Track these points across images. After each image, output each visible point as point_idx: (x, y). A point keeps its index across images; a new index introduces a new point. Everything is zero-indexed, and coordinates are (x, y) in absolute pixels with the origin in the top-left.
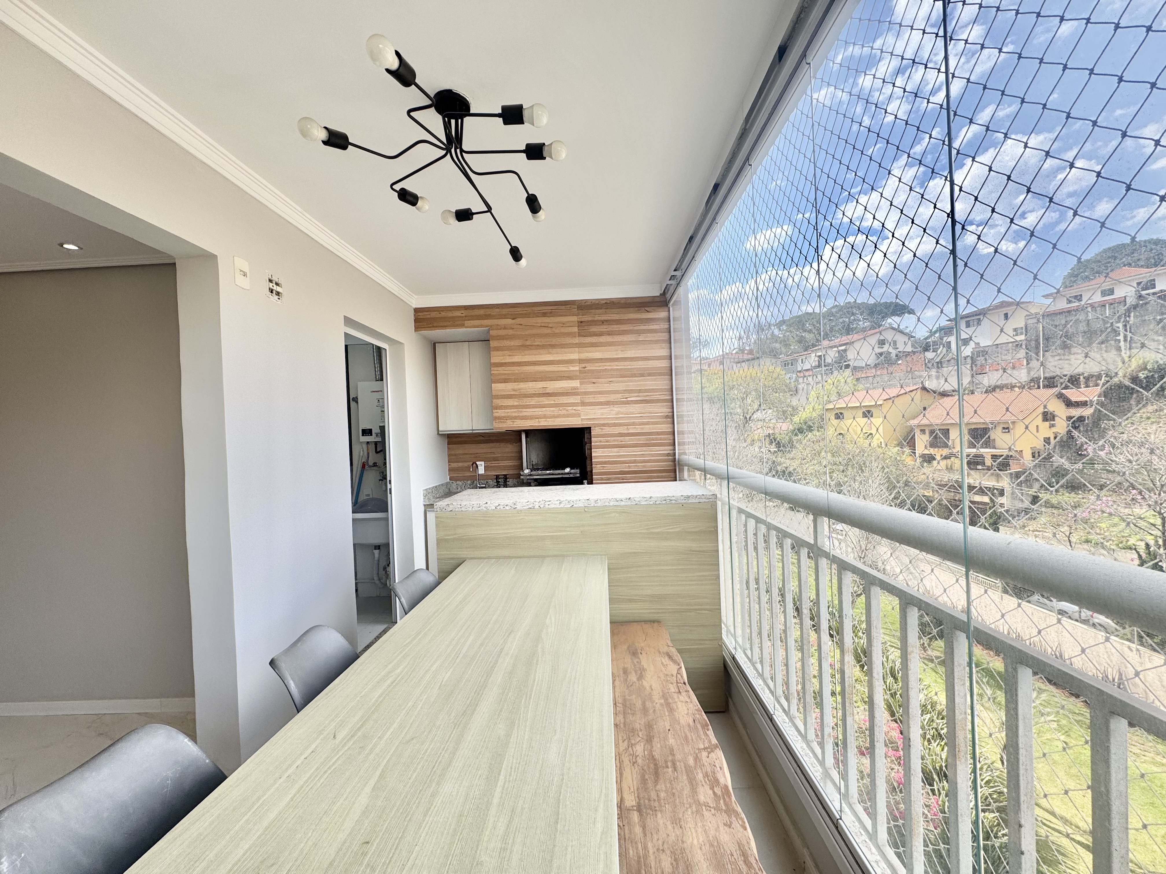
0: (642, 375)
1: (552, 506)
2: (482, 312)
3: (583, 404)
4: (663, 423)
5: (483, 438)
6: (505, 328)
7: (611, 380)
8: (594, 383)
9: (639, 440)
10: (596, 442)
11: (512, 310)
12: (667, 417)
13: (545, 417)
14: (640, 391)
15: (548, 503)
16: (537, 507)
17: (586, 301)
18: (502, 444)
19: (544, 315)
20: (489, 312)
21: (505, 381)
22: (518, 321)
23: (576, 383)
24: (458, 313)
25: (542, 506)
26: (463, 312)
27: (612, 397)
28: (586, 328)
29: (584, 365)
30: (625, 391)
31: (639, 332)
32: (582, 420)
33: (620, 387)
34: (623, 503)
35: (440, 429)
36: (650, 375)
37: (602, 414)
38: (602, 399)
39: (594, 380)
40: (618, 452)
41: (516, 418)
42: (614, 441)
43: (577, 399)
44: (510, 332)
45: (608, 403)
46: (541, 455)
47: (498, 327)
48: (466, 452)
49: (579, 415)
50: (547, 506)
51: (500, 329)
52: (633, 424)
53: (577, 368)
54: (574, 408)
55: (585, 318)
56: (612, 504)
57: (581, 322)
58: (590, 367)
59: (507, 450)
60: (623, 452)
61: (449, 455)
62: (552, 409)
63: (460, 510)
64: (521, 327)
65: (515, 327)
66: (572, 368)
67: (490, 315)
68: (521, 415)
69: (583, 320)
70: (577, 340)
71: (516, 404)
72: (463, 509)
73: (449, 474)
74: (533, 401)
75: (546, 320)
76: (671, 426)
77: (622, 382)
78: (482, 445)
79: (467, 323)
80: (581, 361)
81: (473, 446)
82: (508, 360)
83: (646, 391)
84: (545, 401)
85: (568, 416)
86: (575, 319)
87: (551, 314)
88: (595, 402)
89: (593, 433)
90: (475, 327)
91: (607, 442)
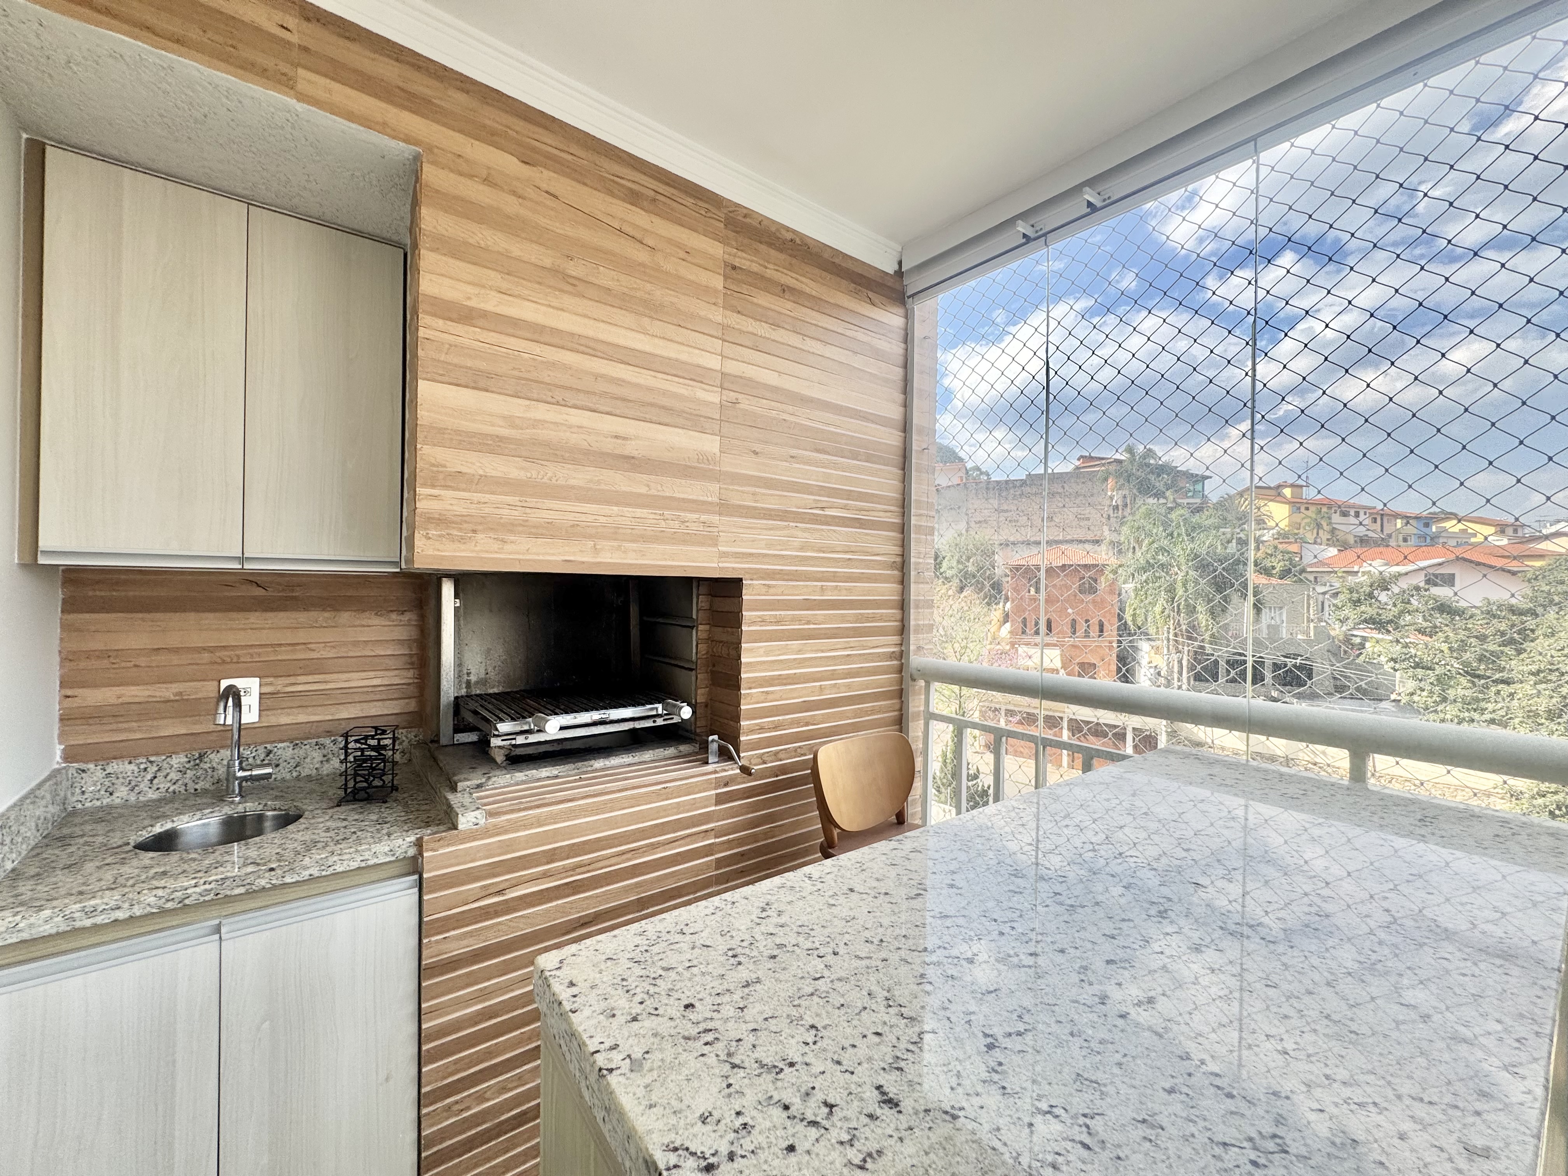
0: (855, 456)
2: (387, 70)
3: (724, 508)
4: (886, 579)
6: (487, 181)
7: (794, 452)
8: (756, 453)
10: (751, 623)
11: (519, 125)
12: (893, 565)
13: (615, 534)
14: (849, 495)
17: (749, 213)
19: (634, 198)
20: (422, 85)
21: (476, 382)
22: (545, 178)
23: (711, 445)
26: (291, 22)
28: (745, 289)
29: (733, 396)
32: (723, 555)
33: (813, 474)
35: (44, 543)
37: (769, 546)
38: (772, 501)
39: (757, 447)
40: (799, 652)
42: (794, 620)
43: (711, 492)
44: (511, 205)
45: (781, 516)
46: (499, 652)
47: (463, 167)
49: (714, 541)
51: (471, 176)
53: (715, 399)
54: (704, 517)
55: (744, 261)
57: (734, 268)
58: (746, 404)
59: (365, 635)
60: (809, 650)
61: (67, 658)
62: (640, 512)
64: (550, 202)
65: (531, 193)
66: (701, 394)
67: (428, 102)
69: (737, 262)
70: (718, 316)
71: (518, 475)
73: (63, 736)
74: (579, 477)
75: (639, 218)
76: (896, 587)
77: (817, 463)
78: (255, 618)
80: (726, 381)
83: (861, 497)
84: (619, 481)
85: (682, 540)
86: (717, 249)
87: (656, 205)
88: (755, 508)
89: (747, 596)
90: (350, 116)
91: (778, 622)
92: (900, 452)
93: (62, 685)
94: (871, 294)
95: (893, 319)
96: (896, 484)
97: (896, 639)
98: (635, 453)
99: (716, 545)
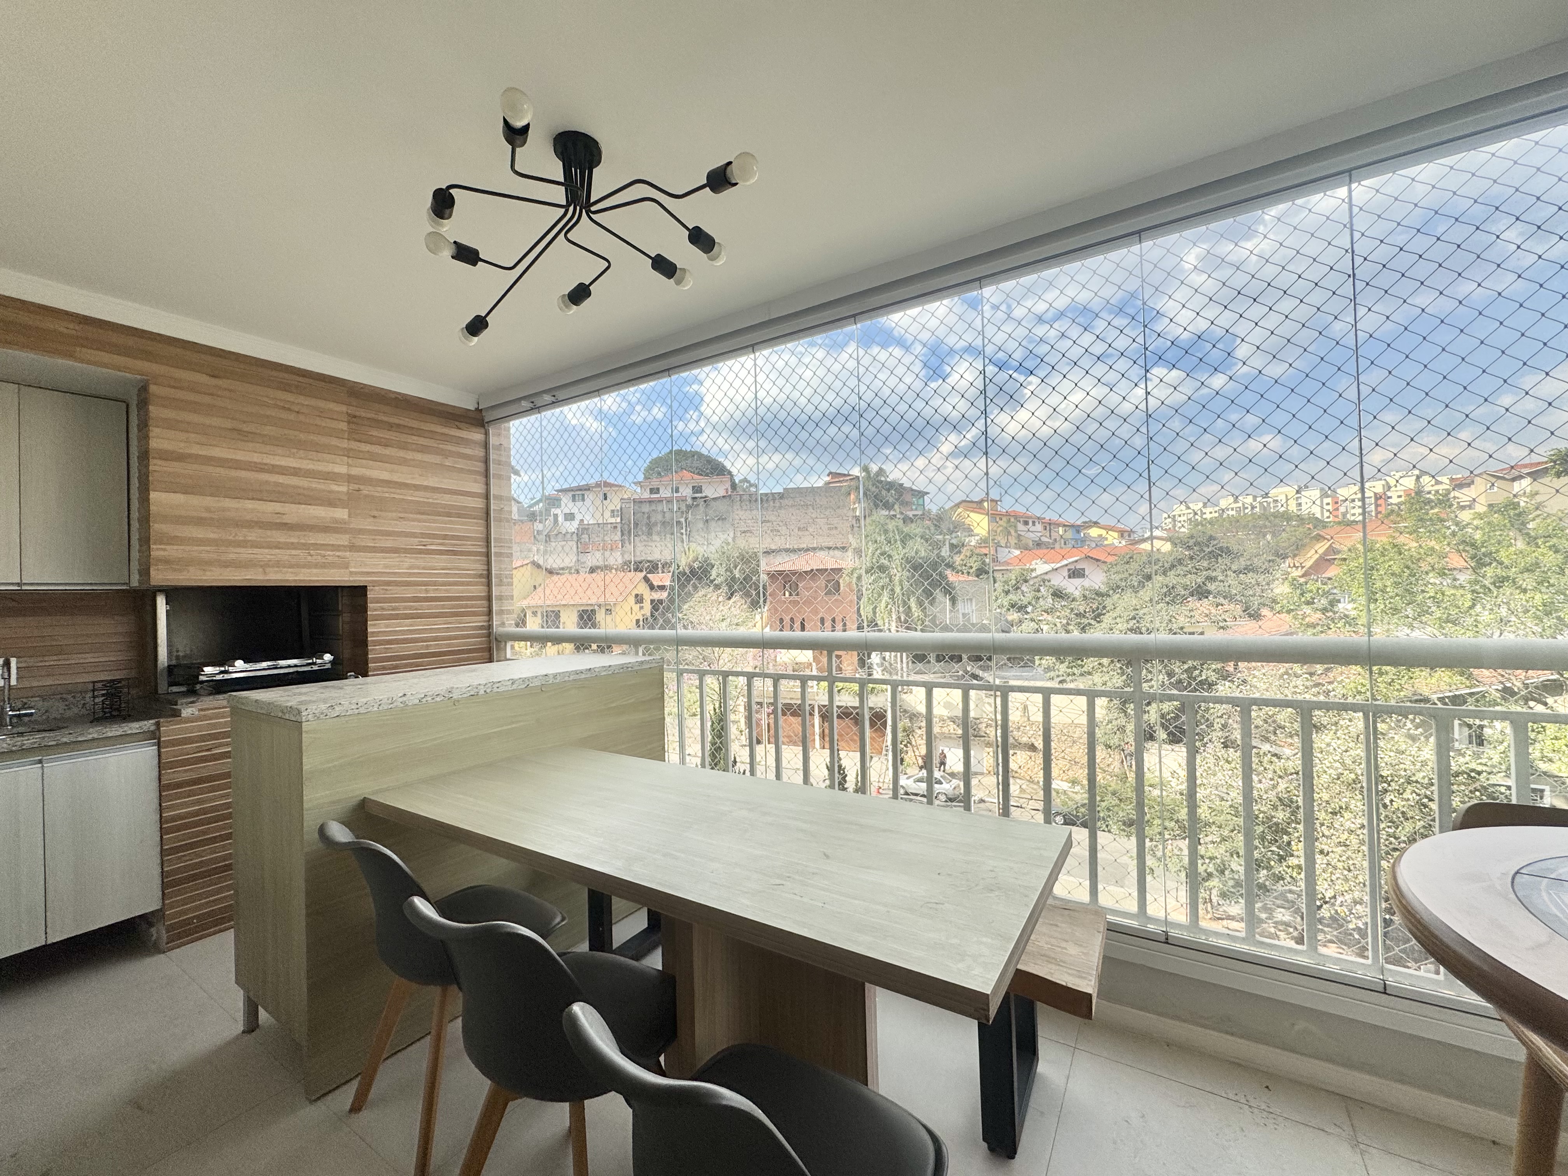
0: (449, 515)
2: (131, 341)
3: (352, 548)
4: (476, 584)
7: (402, 515)
8: (374, 517)
9: (443, 607)
10: (376, 610)
11: (211, 358)
12: (481, 576)
13: (278, 564)
14: (445, 537)
17: (362, 386)
21: (186, 490)
22: (225, 382)
23: (341, 514)
24: (61, 327)
27: (401, 542)
28: (363, 428)
29: (356, 487)
30: (423, 535)
31: (446, 454)
32: (352, 574)
33: (415, 527)
36: (459, 516)
37: (386, 567)
38: (389, 543)
39: (375, 513)
40: (411, 625)
42: (405, 608)
43: (343, 540)
44: (204, 399)
45: (395, 550)
47: (177, 385)
49: (346, 566)
52: (435, 584)
53: (344, 489)
54: (338, 554)
55: (362, 413)
57: (355, 417)
58: (366, 490)
60: (419, 625)
62: (294, 552)
64: (229, 395)
65: (217, 392)
66: (334, 488)
69: (357, 414)
70: (345, 444)
71: (212, 536)
74: (253, 535)
76: (485, 588)
77: (419, 521)
78: (11, 621)
80: (350, 479)
82: (196, 450)
83: (453, 537)
84: (281, 537)
85: (324, 566)
86: (344, 408)
88: (374, 547)
89: (370, 595)
91: (393, 610)
92: (485, 510)
94: (457, 423)
95: (477, 436)
96: (482, 529)
97: (485, 618)
98: (289, 522)
99: (347, 568)
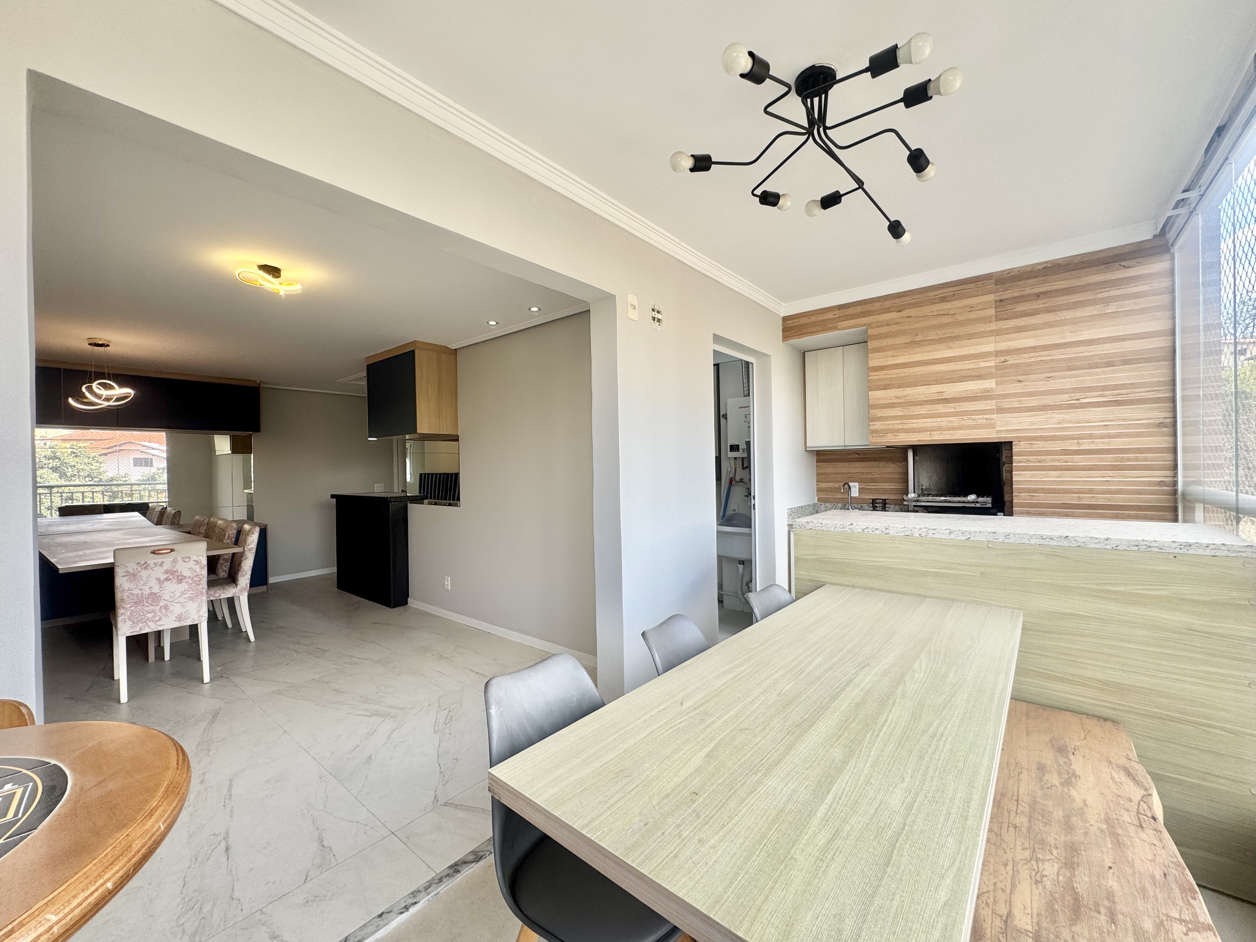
0: (1111, 364)
1: (938, 536)
2: (858, 309)
3: (1000, 410)
4: (1150, 435)
5: (858, 456)
6: (888, 325)
7: (1050, 375)
8: (1020, 381)
9: (1101, 460)
10: (1021, 462)
11: (897, 300)
12: (1160, 425)
13: (940, 429)
14: (1105, 388)
15: (933, 532)
16: (916, 534)
17: (1010, 271)
18: (882, 464)
19: (944, 299)
20: (868, 307)
21: (886, 387)
22: (905, 313)
23: (990, 384)
24: (830, 315)
25: (923, 535)
26: (836, 312)
27: (1051, 400)
28: (1009, 307)
29: (1003, 359)
30: (1075, 390)
31: (1107, 301)
32: (998, 432)
33: (1067, 383)
34: (1054, 543)
35: (808, 445)
36: (1125, 362)
37: (1034, 423)
38: (1034, 402)
39: (1020, 378)
40: (1059, 477)
41: (898, 431)
42: (1053, 460)
43: (991, 405)
44: (894, 328)
45: (1043, 408)
46: (935, 477)
47: (879, 325)
48: (838, 471)
49: (993, 426)
50: (930, 535)
51: (882, 326)
52: (1090, 436)
53: (992, 364)
54: (985, 416)
55: (1008, 295)
56: (1033, 541)
57: (1001, 301)
58: (1012, 360)
59: (889, 470)
60: (1068, 476)
61: (818, 474)
62: (950, 419)
63: (821, 529)
64: (909, 319)
65: (902, 320)
66: (983, 364)
67: (869, 311)
68: (906, 427)
69: (1003, 297)
70: (993, 326)
71: (899, 414)
72: (824, 529)
73: (817, 495)
74: (923, 410)
75: (946, 306)
76: (1170, 439)
77: (1070, 377)
78: (857, 464)
79: (840, 324)
80: (997, 353)
81: (846, 464)
82: (890, 362)
83: (1117, 387)
84: (941, 408)
85: (975, 427)
86: (991, 297)
87: (954, 297)
88: (1020, 408)
89: (1015, 449)
90: (850, 328)
92: (1168, 350)
93: (817, 481)
94: (1123, 263)
95: (1159, 265)
98: (948, 397)
99: (994, 428)
